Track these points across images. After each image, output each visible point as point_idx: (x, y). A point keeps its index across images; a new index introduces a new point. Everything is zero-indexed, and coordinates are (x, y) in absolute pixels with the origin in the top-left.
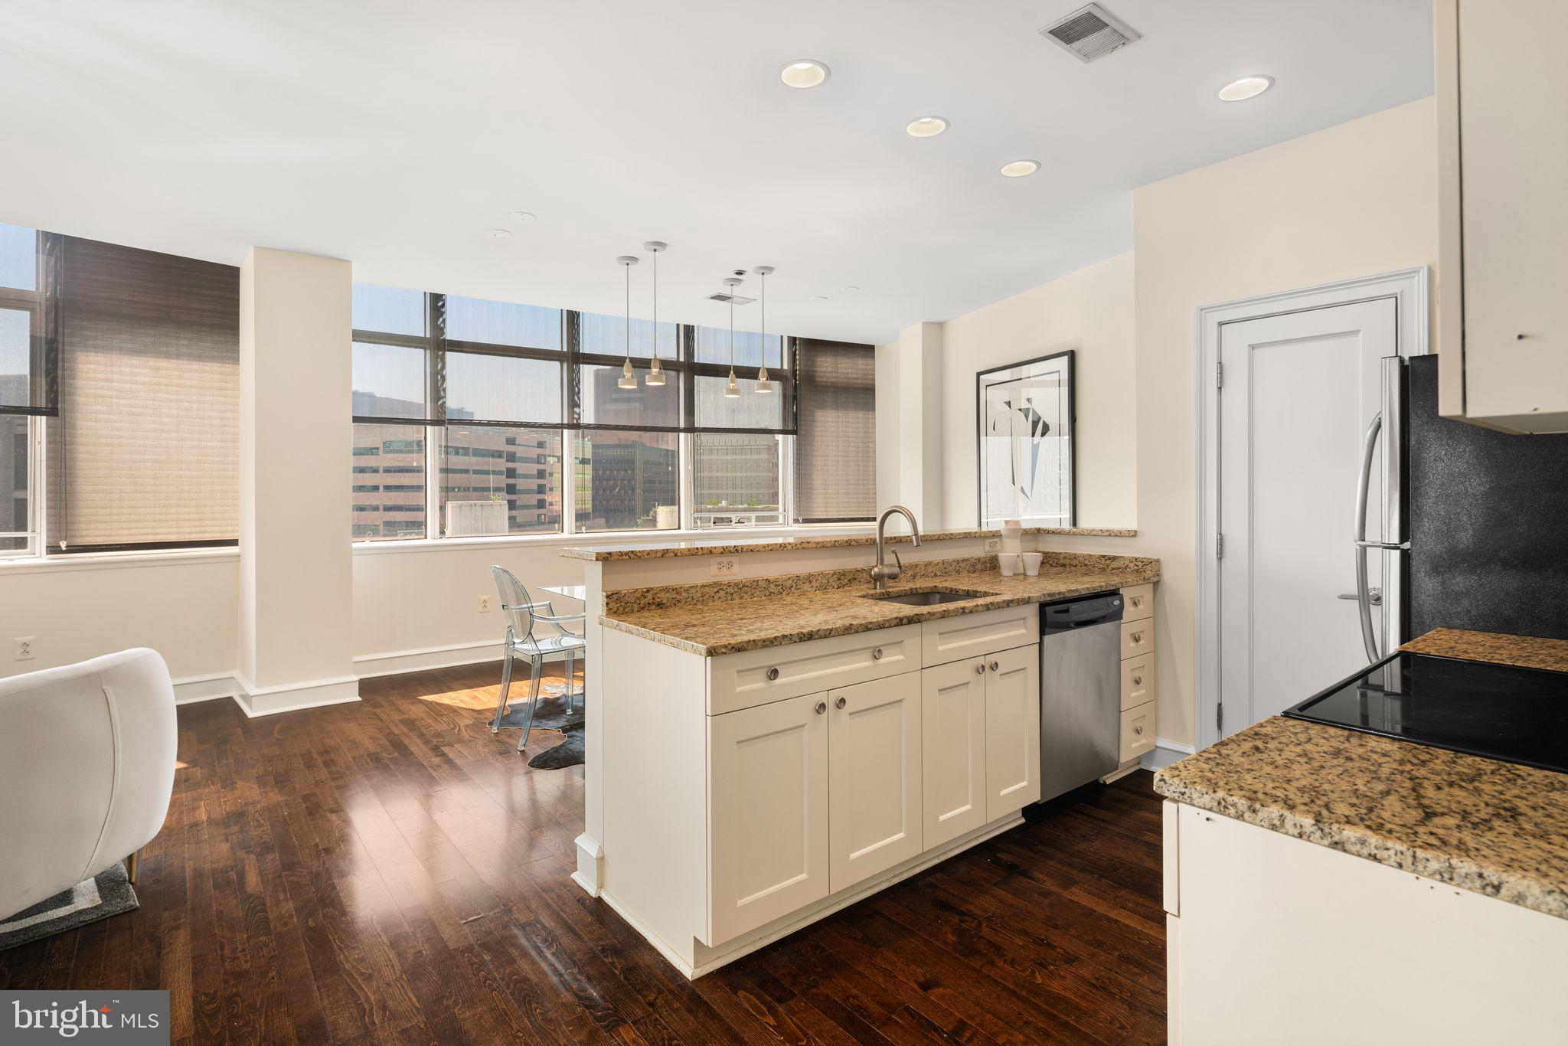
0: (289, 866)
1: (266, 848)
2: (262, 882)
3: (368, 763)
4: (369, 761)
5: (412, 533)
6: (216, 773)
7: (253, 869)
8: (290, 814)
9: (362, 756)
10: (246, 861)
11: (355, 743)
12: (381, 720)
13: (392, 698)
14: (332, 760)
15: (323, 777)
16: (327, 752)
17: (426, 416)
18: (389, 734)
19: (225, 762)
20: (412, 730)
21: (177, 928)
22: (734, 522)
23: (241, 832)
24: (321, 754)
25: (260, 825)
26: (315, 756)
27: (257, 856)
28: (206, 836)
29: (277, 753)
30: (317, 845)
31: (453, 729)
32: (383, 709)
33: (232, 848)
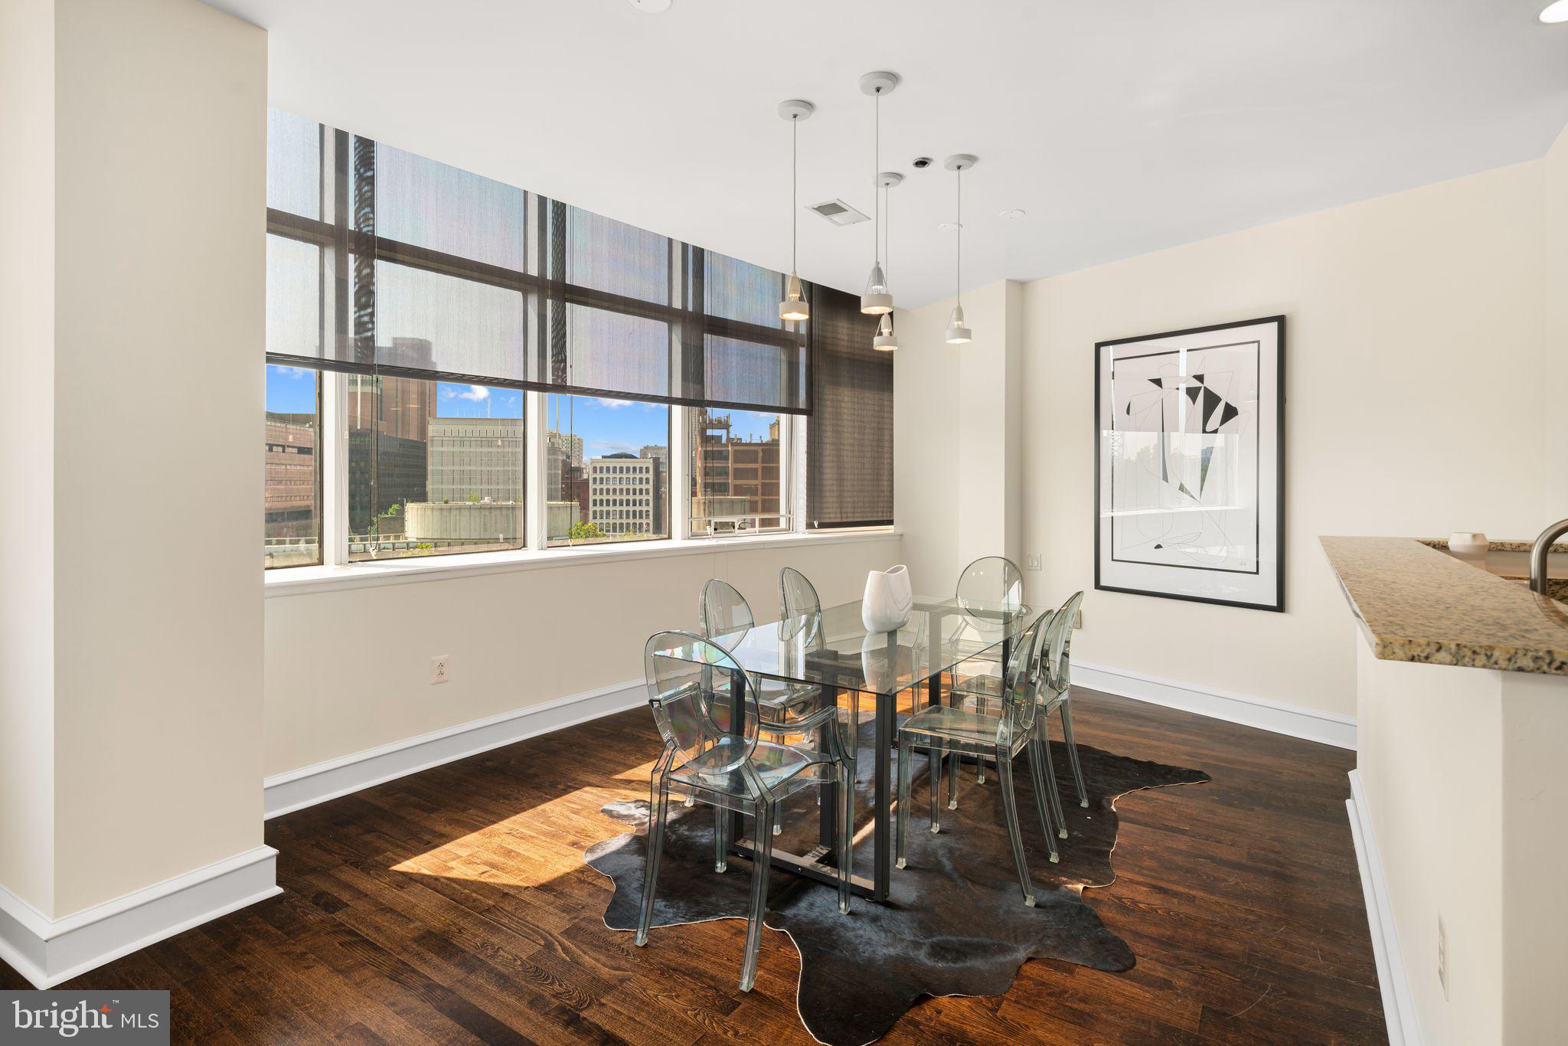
22: (737, 526)
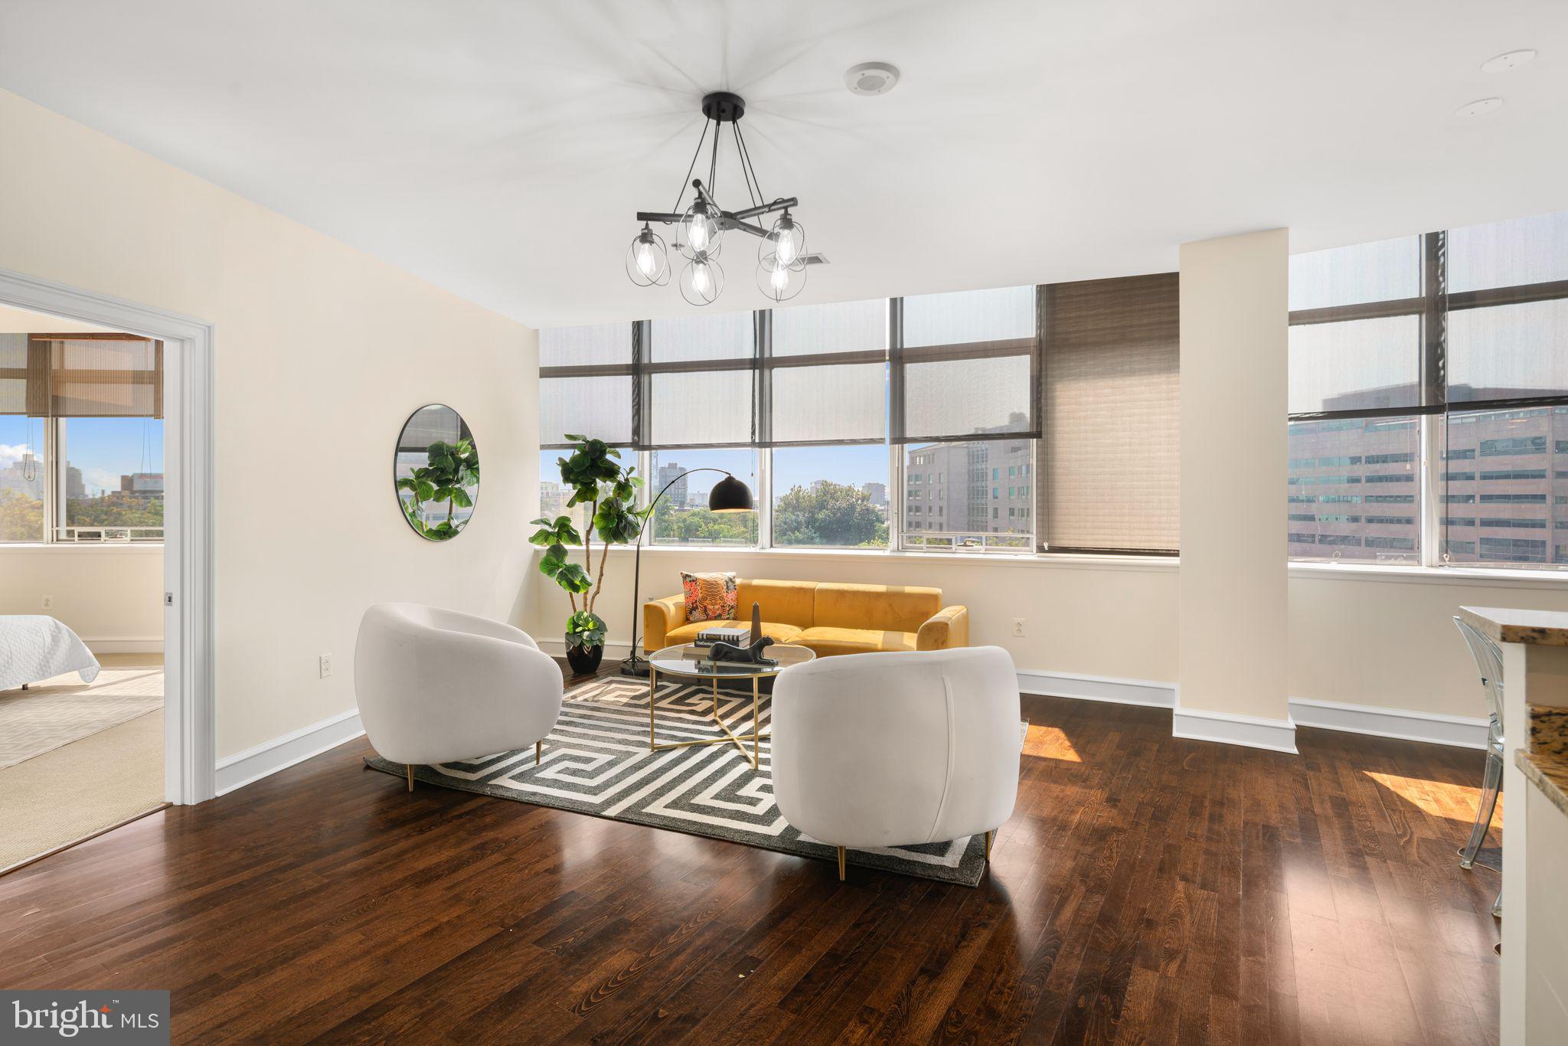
0: (1106, 919)
1: (1099, 887)
2: (1072, 923)
3: (1257, 837)
4: (1261, 835)
5: (1399, 556)
6: (1111, 783)
7: (1074, 903)
8: (1142, 861)
9: (1256, 825)
10: (1075, 890)
11: (1259, 805)
12: (1307, 788)
13: (1337, 763)
14: (1221, 816)
15: (1199, 832)
16: (1222, 804)
17: (1420, 402)
18: (1307, 809)
19: (1124, 775)
20: (1340, 816)
21: (985, 926)
23: (1091, 856)
24: (1214, 803)
25: (1110, 858)
26: (1207, 803)
27: (1087, 891)
28: (1063, 846)
29: (1173, 784)
30: (1144, 910)
31: (1401, 836)
32: (1317, 774)
33: (1074, 870)
